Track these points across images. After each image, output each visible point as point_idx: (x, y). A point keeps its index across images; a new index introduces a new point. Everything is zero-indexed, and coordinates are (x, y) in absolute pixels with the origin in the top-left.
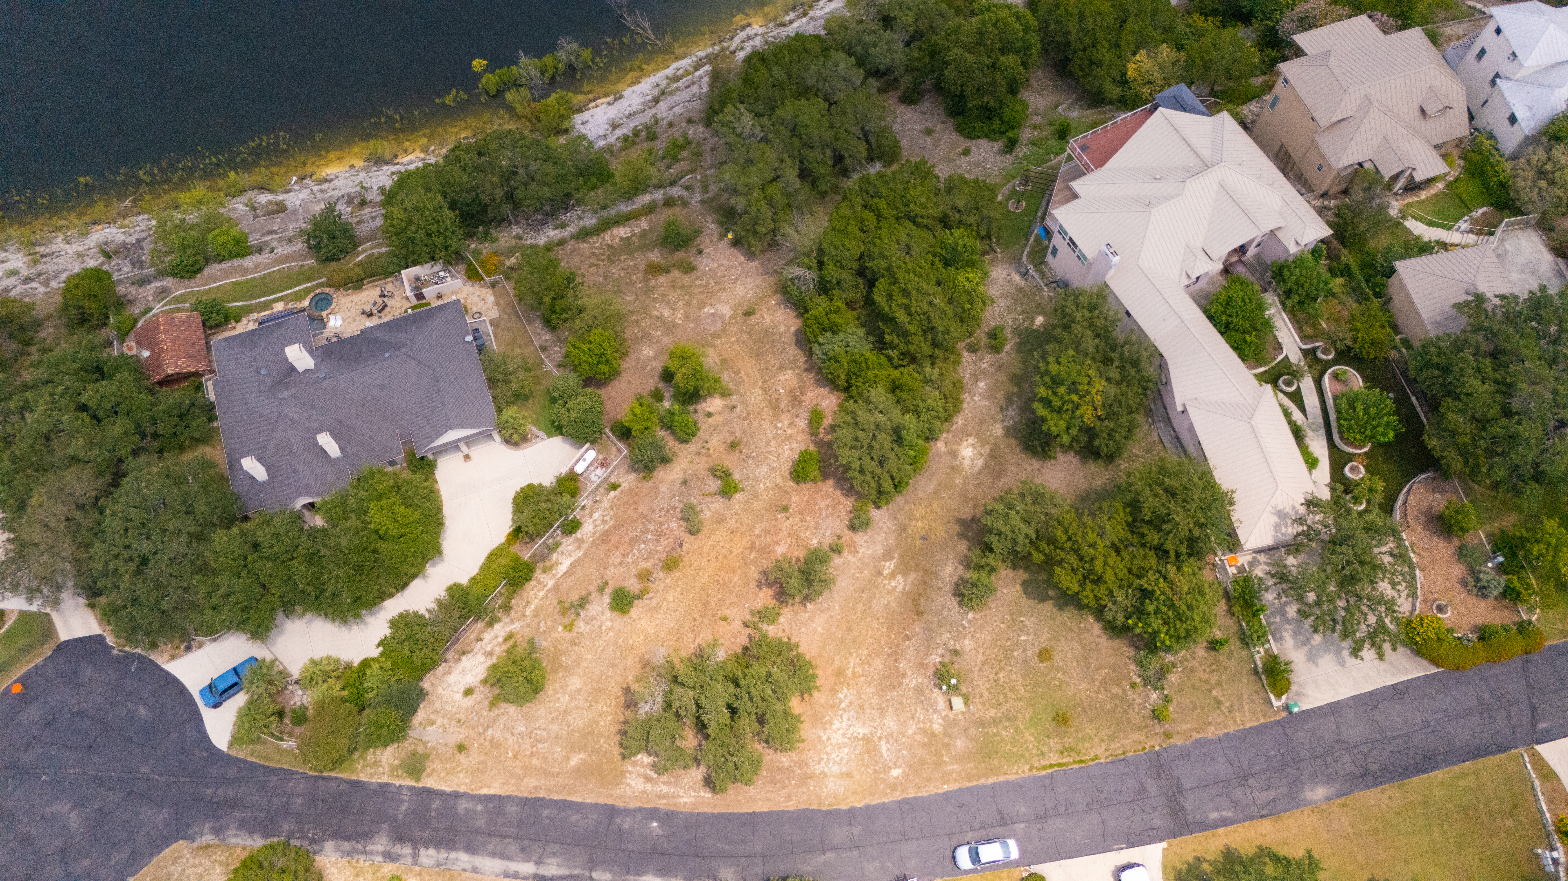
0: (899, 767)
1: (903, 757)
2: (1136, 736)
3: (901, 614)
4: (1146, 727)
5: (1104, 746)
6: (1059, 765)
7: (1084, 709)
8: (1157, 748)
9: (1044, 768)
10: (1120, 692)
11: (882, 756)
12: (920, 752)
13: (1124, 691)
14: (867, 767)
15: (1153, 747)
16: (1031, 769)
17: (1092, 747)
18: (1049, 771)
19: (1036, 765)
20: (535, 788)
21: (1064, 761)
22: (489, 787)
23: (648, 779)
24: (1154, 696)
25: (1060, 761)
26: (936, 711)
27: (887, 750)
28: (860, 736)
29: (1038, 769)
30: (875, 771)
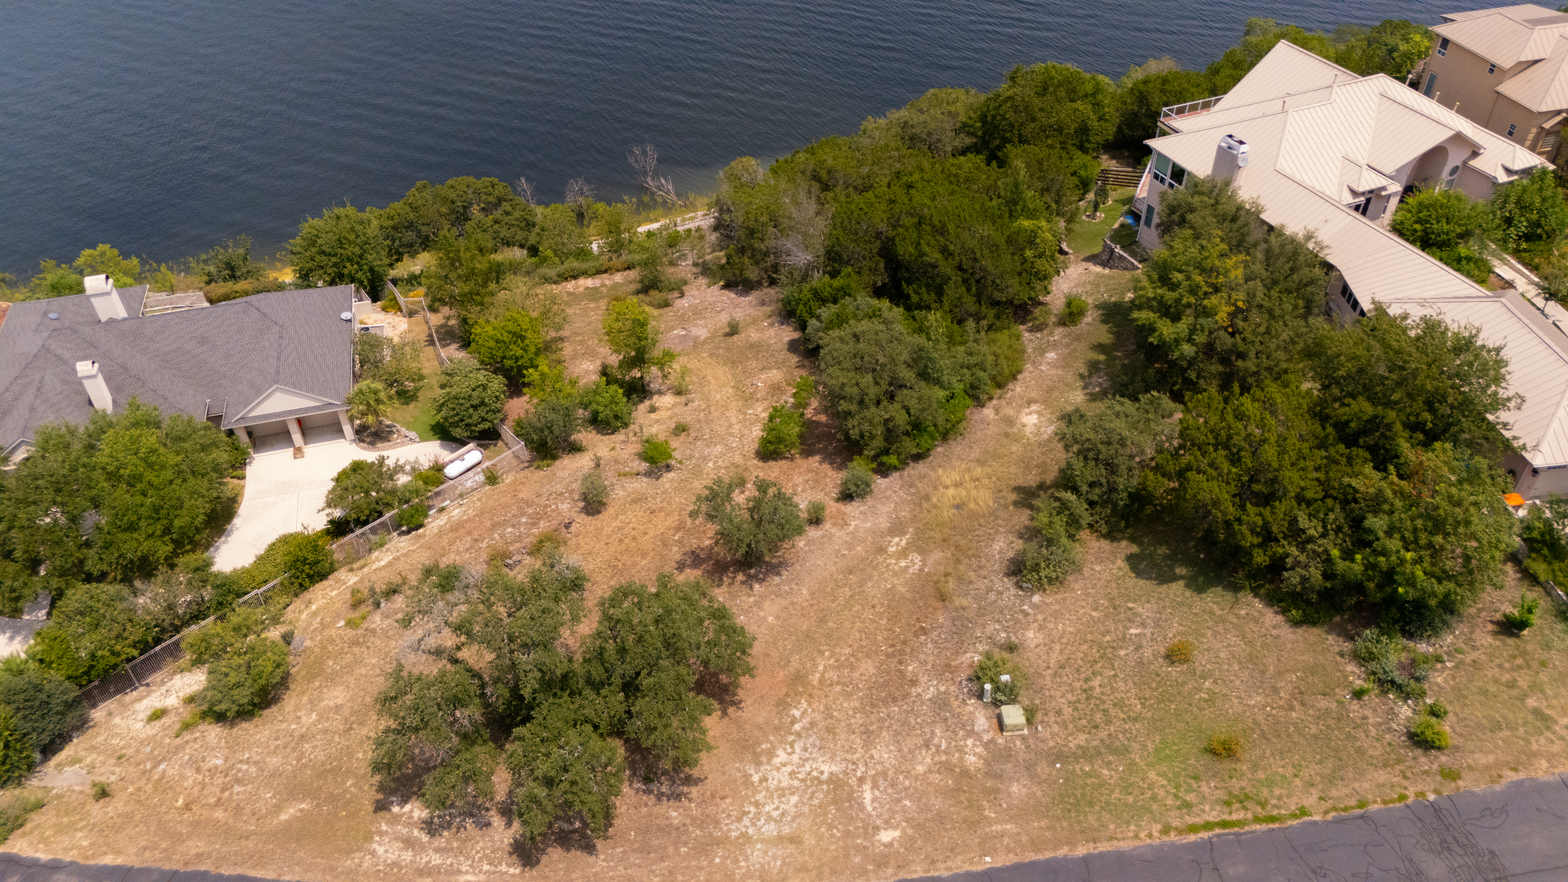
0: (896, 828)
1: (904, 810)
2: (1382, 776)
3: (914, 602)
4: (1399, 761)
5: (1315, 793)
6: (1224, 824)
7: (1263, 735)
8: (1432, 797)
9: (1193, 829)
10: (1334, 706)
11: (862, 807)
12: (937, 803)
13: (1340, 703)
14: (831, 827)
15: (1422, 794)
16: (1166, 831)
17: (1289, 796)
18: (1205, 835)
19: (1176, 823)
20: (199, 856)
21: (1234, 817)
22: (118, 852)
23: (409, 843)
24: (1405, 711)
25: (1226, 817)
26: (971, 733)
27: (873, 800)
28: (825, 776)
29: (1180, 831)
30: (847, 834)
